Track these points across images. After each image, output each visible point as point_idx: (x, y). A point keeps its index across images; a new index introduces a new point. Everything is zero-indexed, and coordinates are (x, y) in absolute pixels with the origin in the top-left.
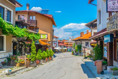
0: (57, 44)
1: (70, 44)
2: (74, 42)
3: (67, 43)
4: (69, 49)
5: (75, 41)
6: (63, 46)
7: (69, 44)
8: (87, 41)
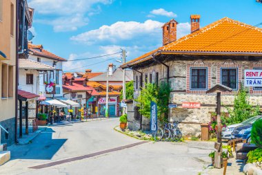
0: (60, 85)
1: (110, 88)
2: (130, 73)
3: (98, 85)
4: (106, 108)
5: (136, 67)
6: (84, 95)
7: (107, 85)
8: (199, 64)
